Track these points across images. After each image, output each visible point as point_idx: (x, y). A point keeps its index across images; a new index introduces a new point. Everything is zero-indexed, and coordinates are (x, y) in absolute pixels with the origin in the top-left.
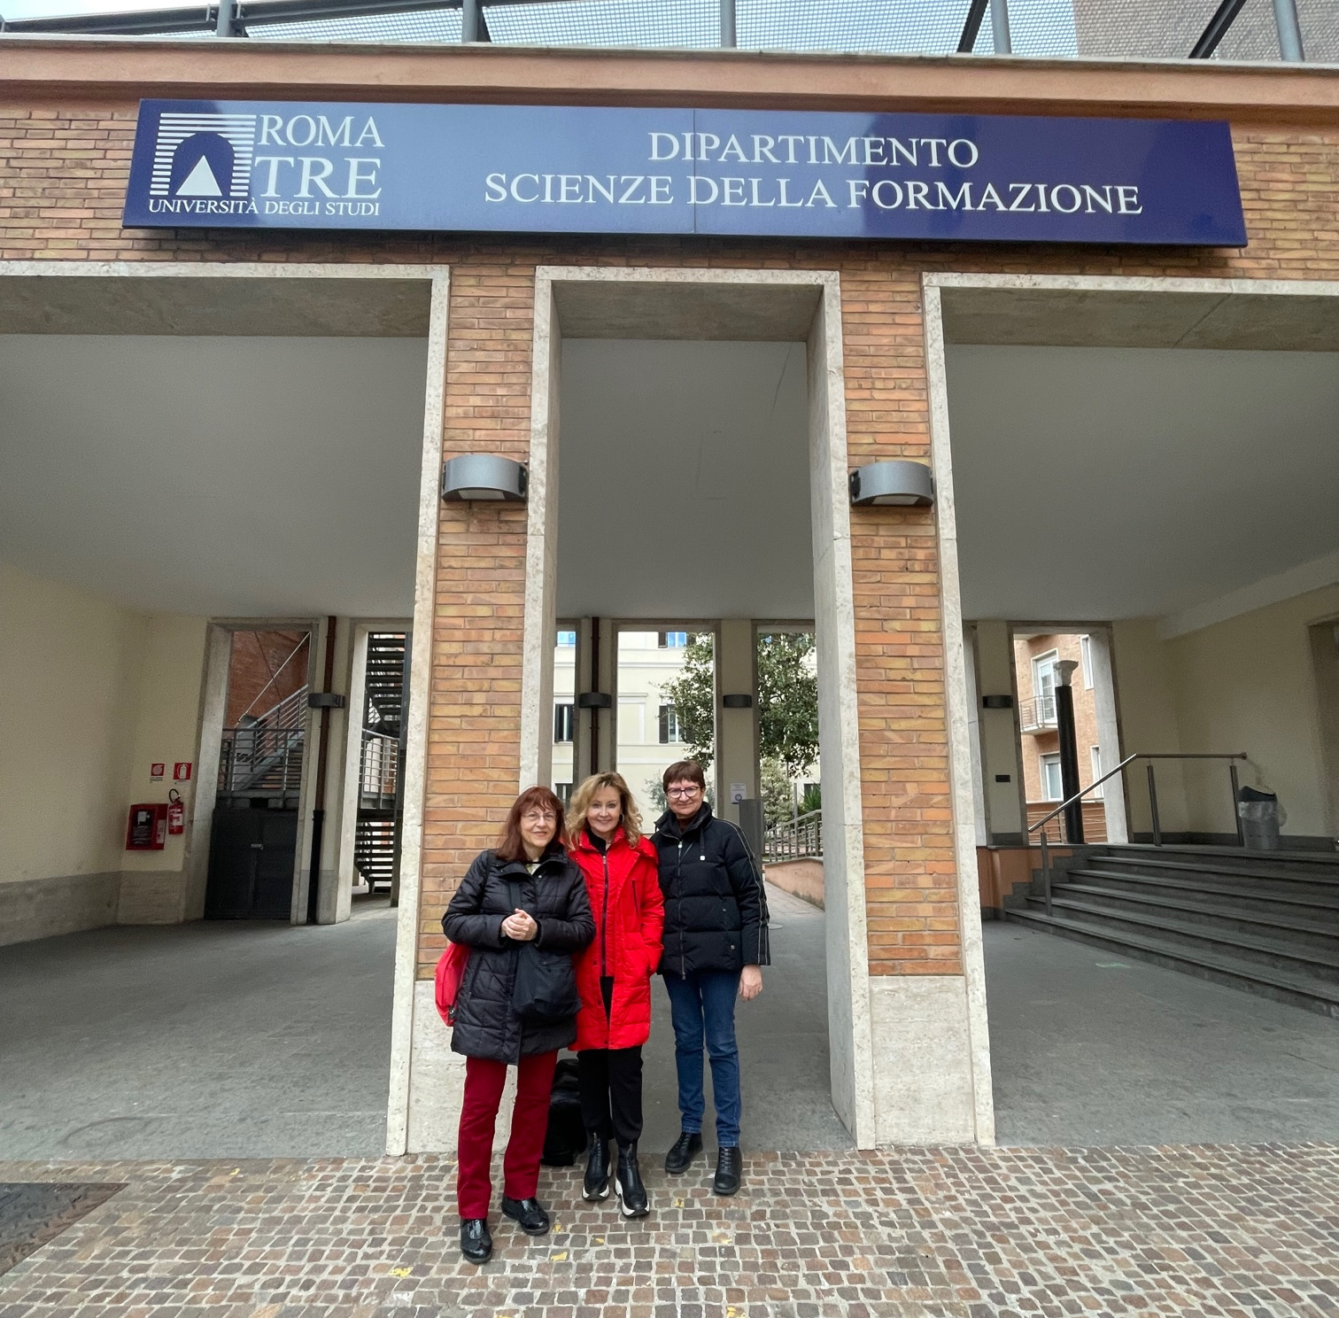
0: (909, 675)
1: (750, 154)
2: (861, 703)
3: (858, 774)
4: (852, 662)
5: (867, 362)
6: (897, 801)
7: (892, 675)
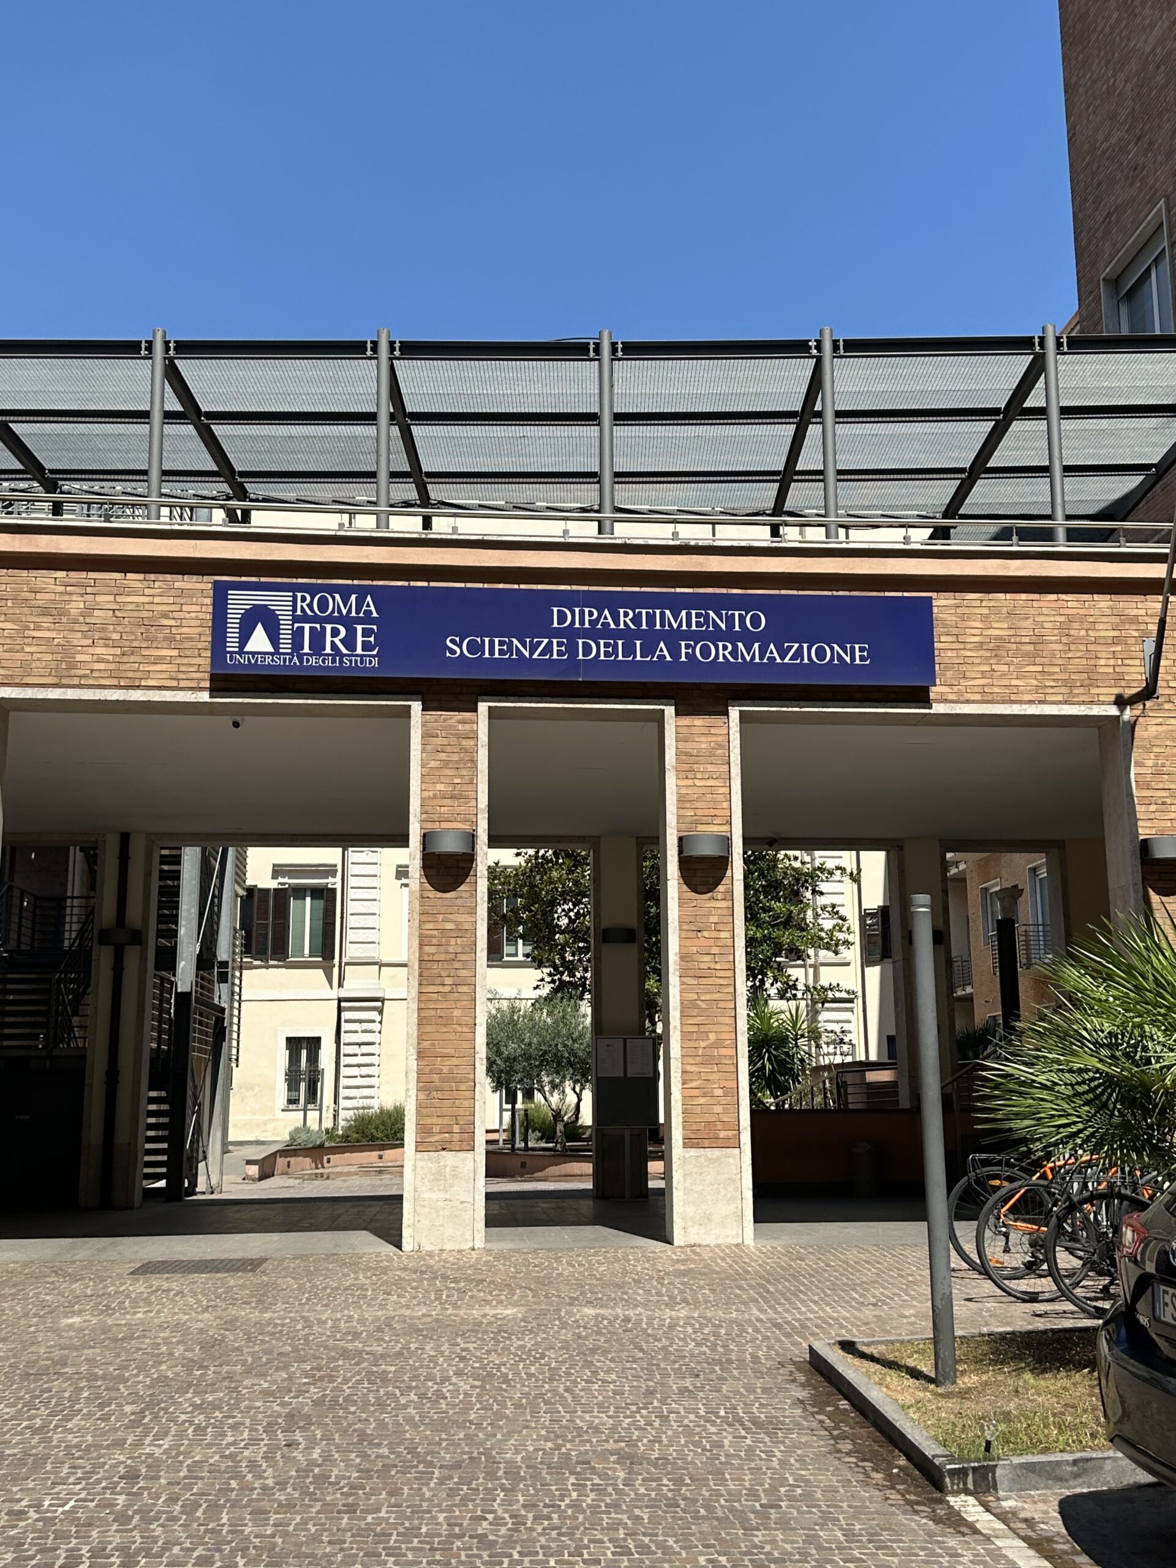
0: (713, 966)
1: (617, 623)
2: (682, 984)
3: (679, 1028)
4: (677, 958)
5: (692, 759)
6: (703, 1044)
7: (702, 966)
